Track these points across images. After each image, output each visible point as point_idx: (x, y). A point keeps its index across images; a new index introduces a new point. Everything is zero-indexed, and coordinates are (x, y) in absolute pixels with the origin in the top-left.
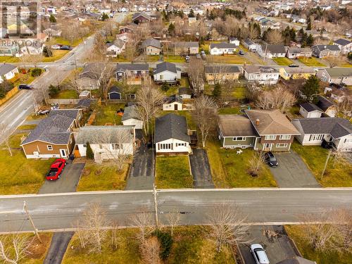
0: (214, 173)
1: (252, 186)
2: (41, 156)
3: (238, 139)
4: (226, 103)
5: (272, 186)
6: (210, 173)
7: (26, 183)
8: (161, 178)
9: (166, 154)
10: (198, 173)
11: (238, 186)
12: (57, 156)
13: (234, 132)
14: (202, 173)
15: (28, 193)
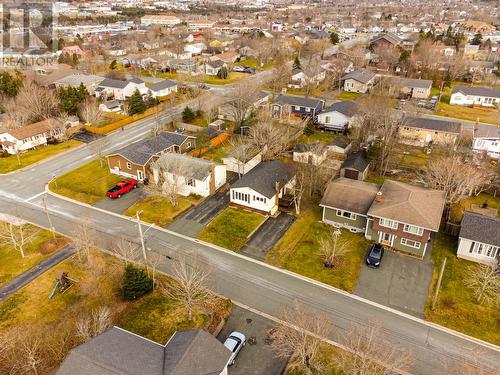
0: (279, 247)
1: (314, 277)
2: (122, 173)
3: (345, 214)
4: (395, 171)
5: (342, 287)
6: (274, 244)
7: (91, 193)
8: (211, 229)
9: (241, 207)
10: (259, 239)
11: (294, 270)
12: (135, 177)
13: (340, 203)
14: (264, 240)
15: (86, 202)
